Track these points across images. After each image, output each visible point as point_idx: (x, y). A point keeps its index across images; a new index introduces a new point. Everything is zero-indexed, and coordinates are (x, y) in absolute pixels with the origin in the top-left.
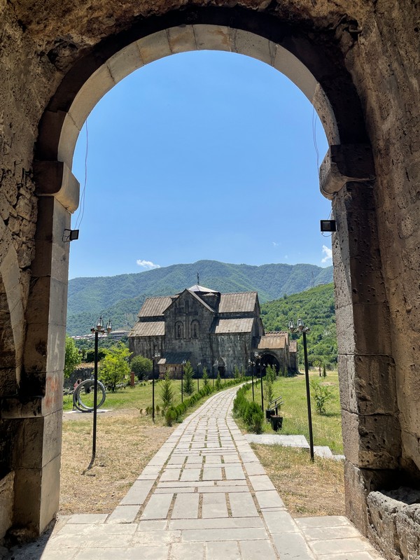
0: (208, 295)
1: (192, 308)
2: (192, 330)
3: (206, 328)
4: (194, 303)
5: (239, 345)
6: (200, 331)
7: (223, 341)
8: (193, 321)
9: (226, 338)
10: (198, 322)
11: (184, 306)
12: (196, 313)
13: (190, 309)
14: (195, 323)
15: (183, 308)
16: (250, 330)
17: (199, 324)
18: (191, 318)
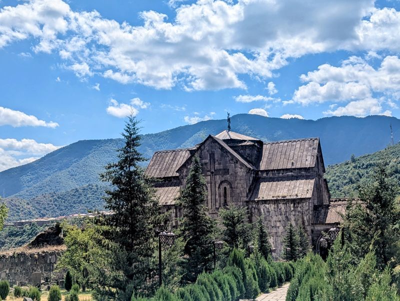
0: (243, 144)
1: (219, 164)
2: (220, 196)
3: (241, 192)
4: (222, 155)
5: (293, 218)
6: (232, 197)
7: (269, 212)
8: (222, 182)
9: (272, 207)
10: (230, 184)
11: (207, 161)
12: (226, 171)
13: (217, 166)
14: (225, 185)
15: (206, 164)
16: (309, 195)
17: (231, 187)
18: (218, 179)
